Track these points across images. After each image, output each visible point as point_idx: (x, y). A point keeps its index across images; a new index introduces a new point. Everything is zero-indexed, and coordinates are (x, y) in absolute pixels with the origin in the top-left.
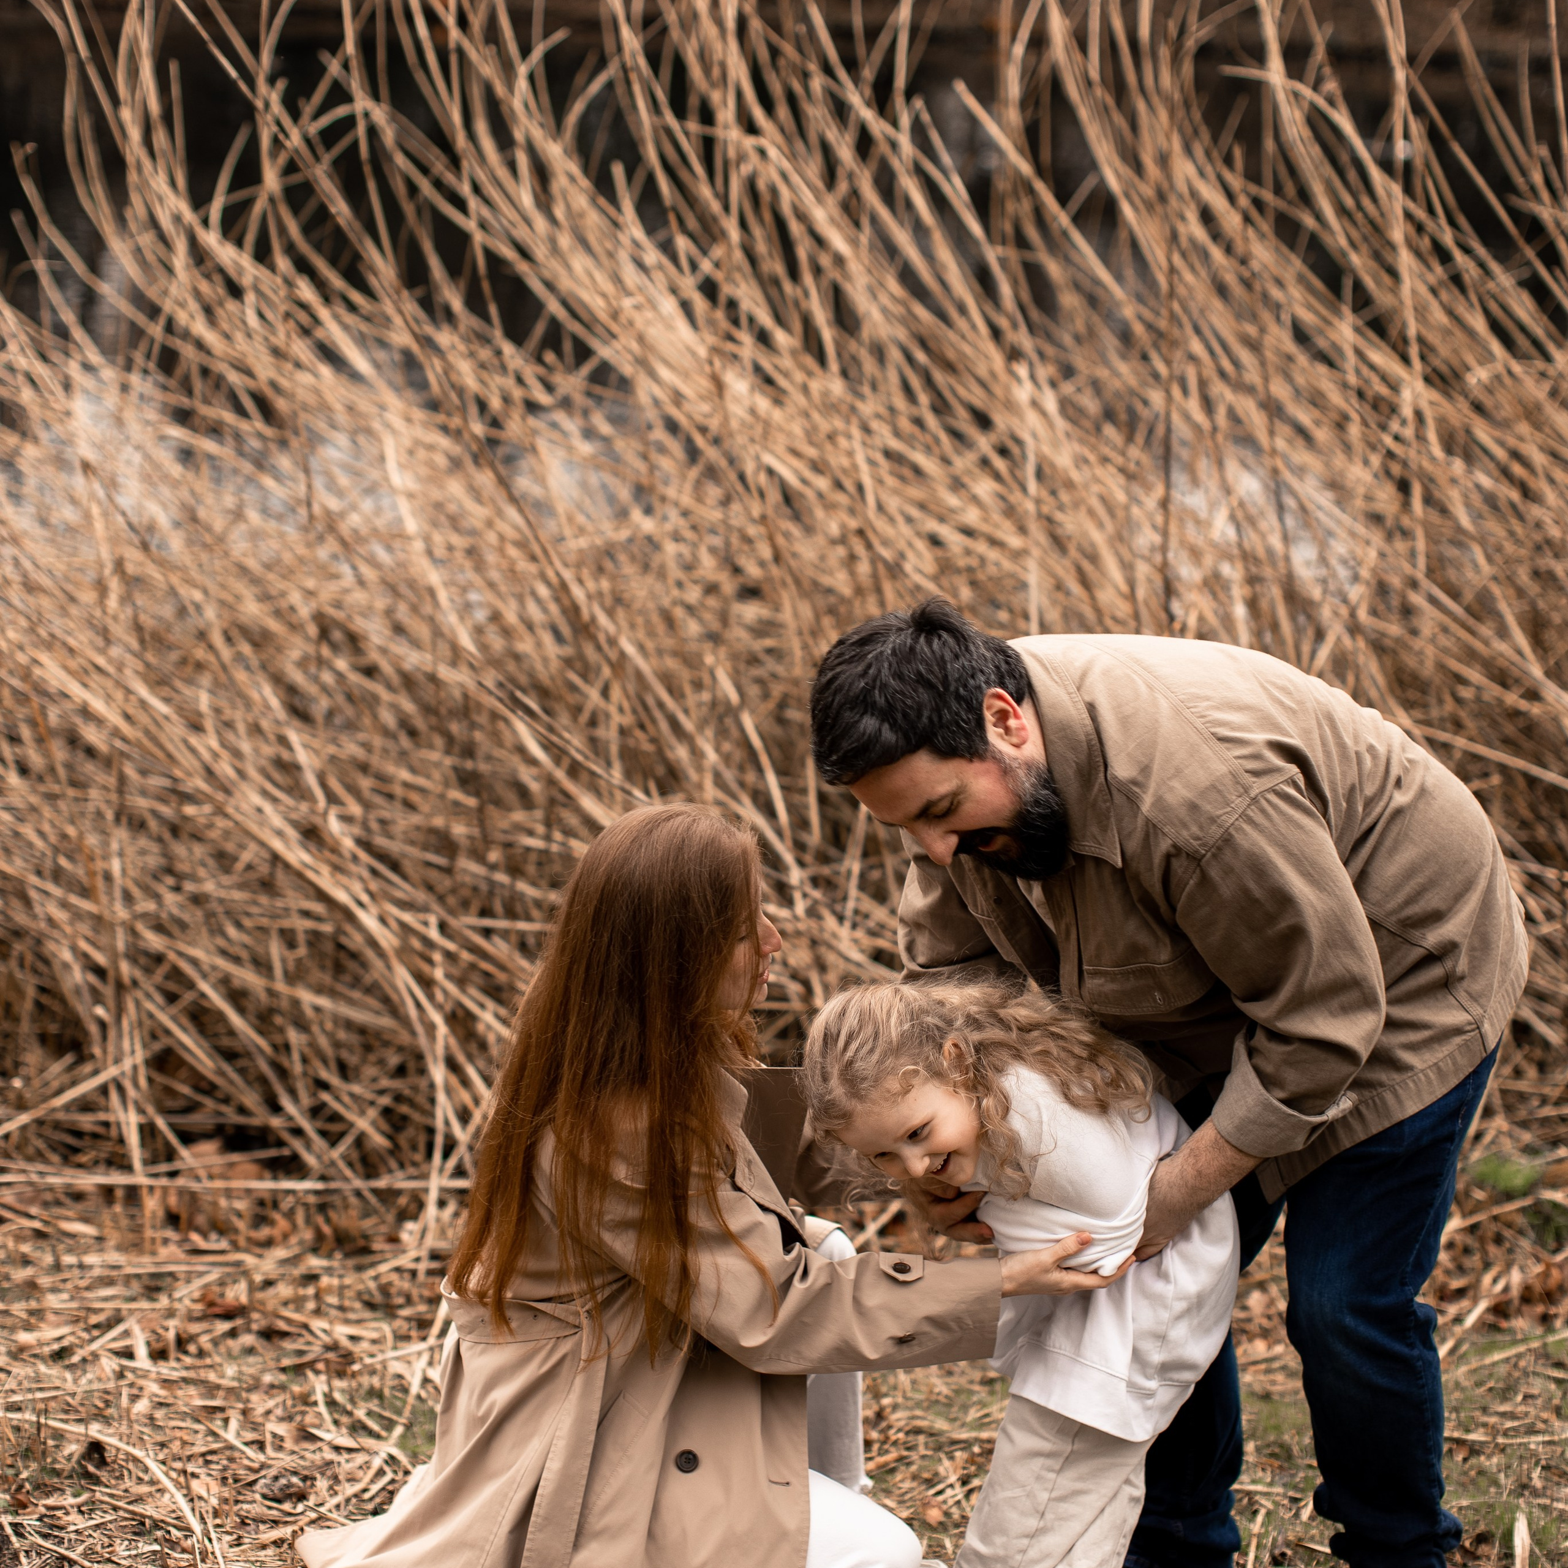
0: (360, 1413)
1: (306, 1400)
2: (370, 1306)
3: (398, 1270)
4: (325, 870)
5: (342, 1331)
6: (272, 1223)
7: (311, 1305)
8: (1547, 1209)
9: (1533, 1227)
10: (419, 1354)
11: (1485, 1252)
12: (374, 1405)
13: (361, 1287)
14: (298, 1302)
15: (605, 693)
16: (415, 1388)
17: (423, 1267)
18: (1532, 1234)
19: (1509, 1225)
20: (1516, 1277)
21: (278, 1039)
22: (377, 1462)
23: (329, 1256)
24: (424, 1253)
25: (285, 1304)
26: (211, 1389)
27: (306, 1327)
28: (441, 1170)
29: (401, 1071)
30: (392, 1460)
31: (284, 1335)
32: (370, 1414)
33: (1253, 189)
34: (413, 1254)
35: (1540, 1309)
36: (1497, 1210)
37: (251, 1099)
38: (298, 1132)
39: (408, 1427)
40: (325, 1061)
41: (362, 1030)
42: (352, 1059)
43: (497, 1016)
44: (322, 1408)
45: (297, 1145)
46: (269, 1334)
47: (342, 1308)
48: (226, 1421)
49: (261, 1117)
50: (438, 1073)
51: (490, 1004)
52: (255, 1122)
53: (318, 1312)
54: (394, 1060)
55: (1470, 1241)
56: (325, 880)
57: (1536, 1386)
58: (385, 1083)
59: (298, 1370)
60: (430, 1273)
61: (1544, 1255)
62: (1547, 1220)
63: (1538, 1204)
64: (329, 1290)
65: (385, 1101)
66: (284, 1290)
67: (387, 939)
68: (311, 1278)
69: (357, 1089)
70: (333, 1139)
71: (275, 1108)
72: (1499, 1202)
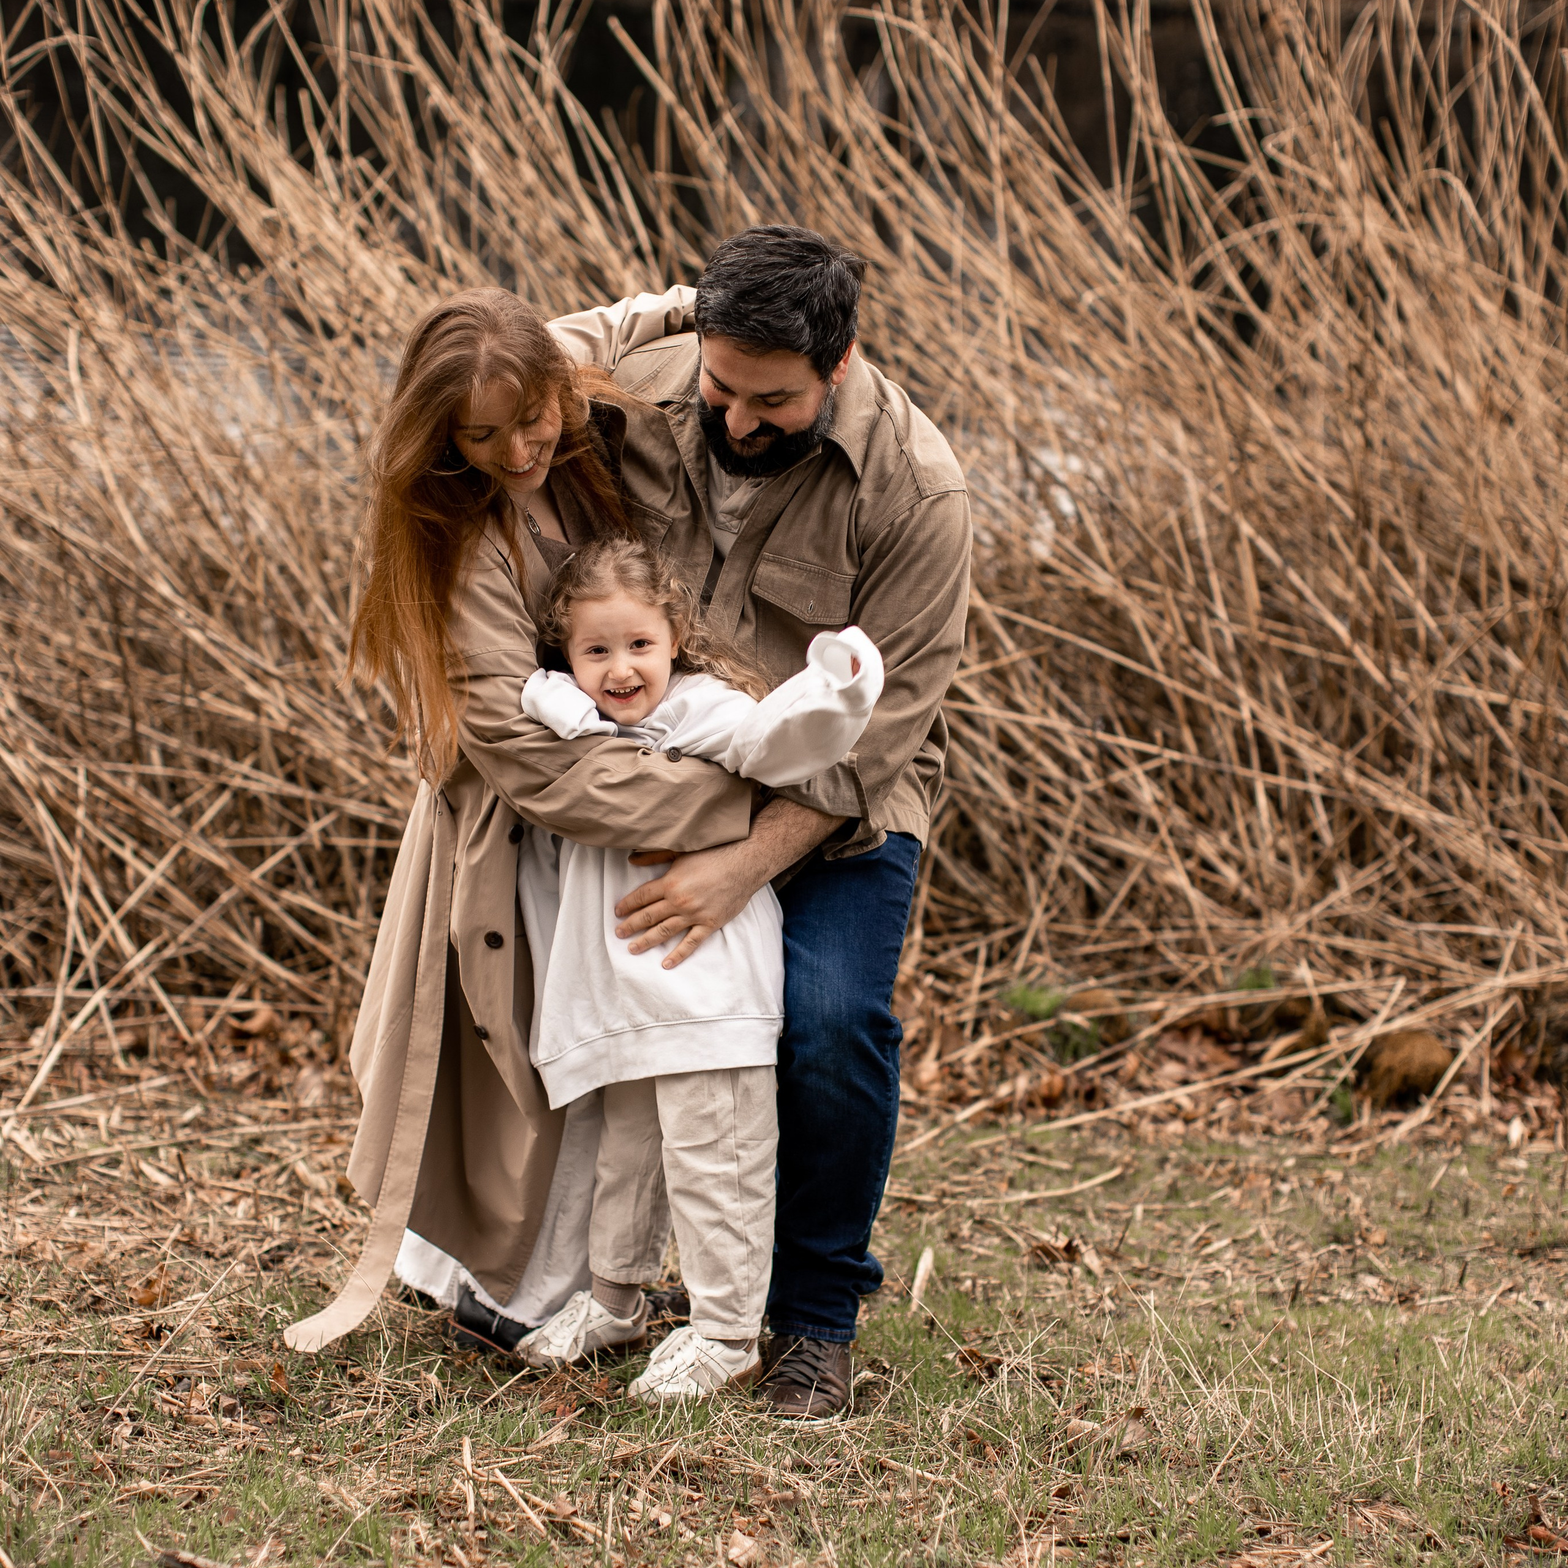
8: (1067, 1030)
9: (1052, 1045)
10: (6, 1120)
18: (1051, 1052)
19: (1030, 1043)
20: (1023, 1083)
28: (67, 981)
35: (1042, 1111)
36: (1019, 1031)
50: (72, 899)
58: (35, 911)
61: (1057, 1067)
62: (1066, 1039)
63: (1060, 1025)
65: (33, 927)
67: (29, 778)
72: (1024, 1023)
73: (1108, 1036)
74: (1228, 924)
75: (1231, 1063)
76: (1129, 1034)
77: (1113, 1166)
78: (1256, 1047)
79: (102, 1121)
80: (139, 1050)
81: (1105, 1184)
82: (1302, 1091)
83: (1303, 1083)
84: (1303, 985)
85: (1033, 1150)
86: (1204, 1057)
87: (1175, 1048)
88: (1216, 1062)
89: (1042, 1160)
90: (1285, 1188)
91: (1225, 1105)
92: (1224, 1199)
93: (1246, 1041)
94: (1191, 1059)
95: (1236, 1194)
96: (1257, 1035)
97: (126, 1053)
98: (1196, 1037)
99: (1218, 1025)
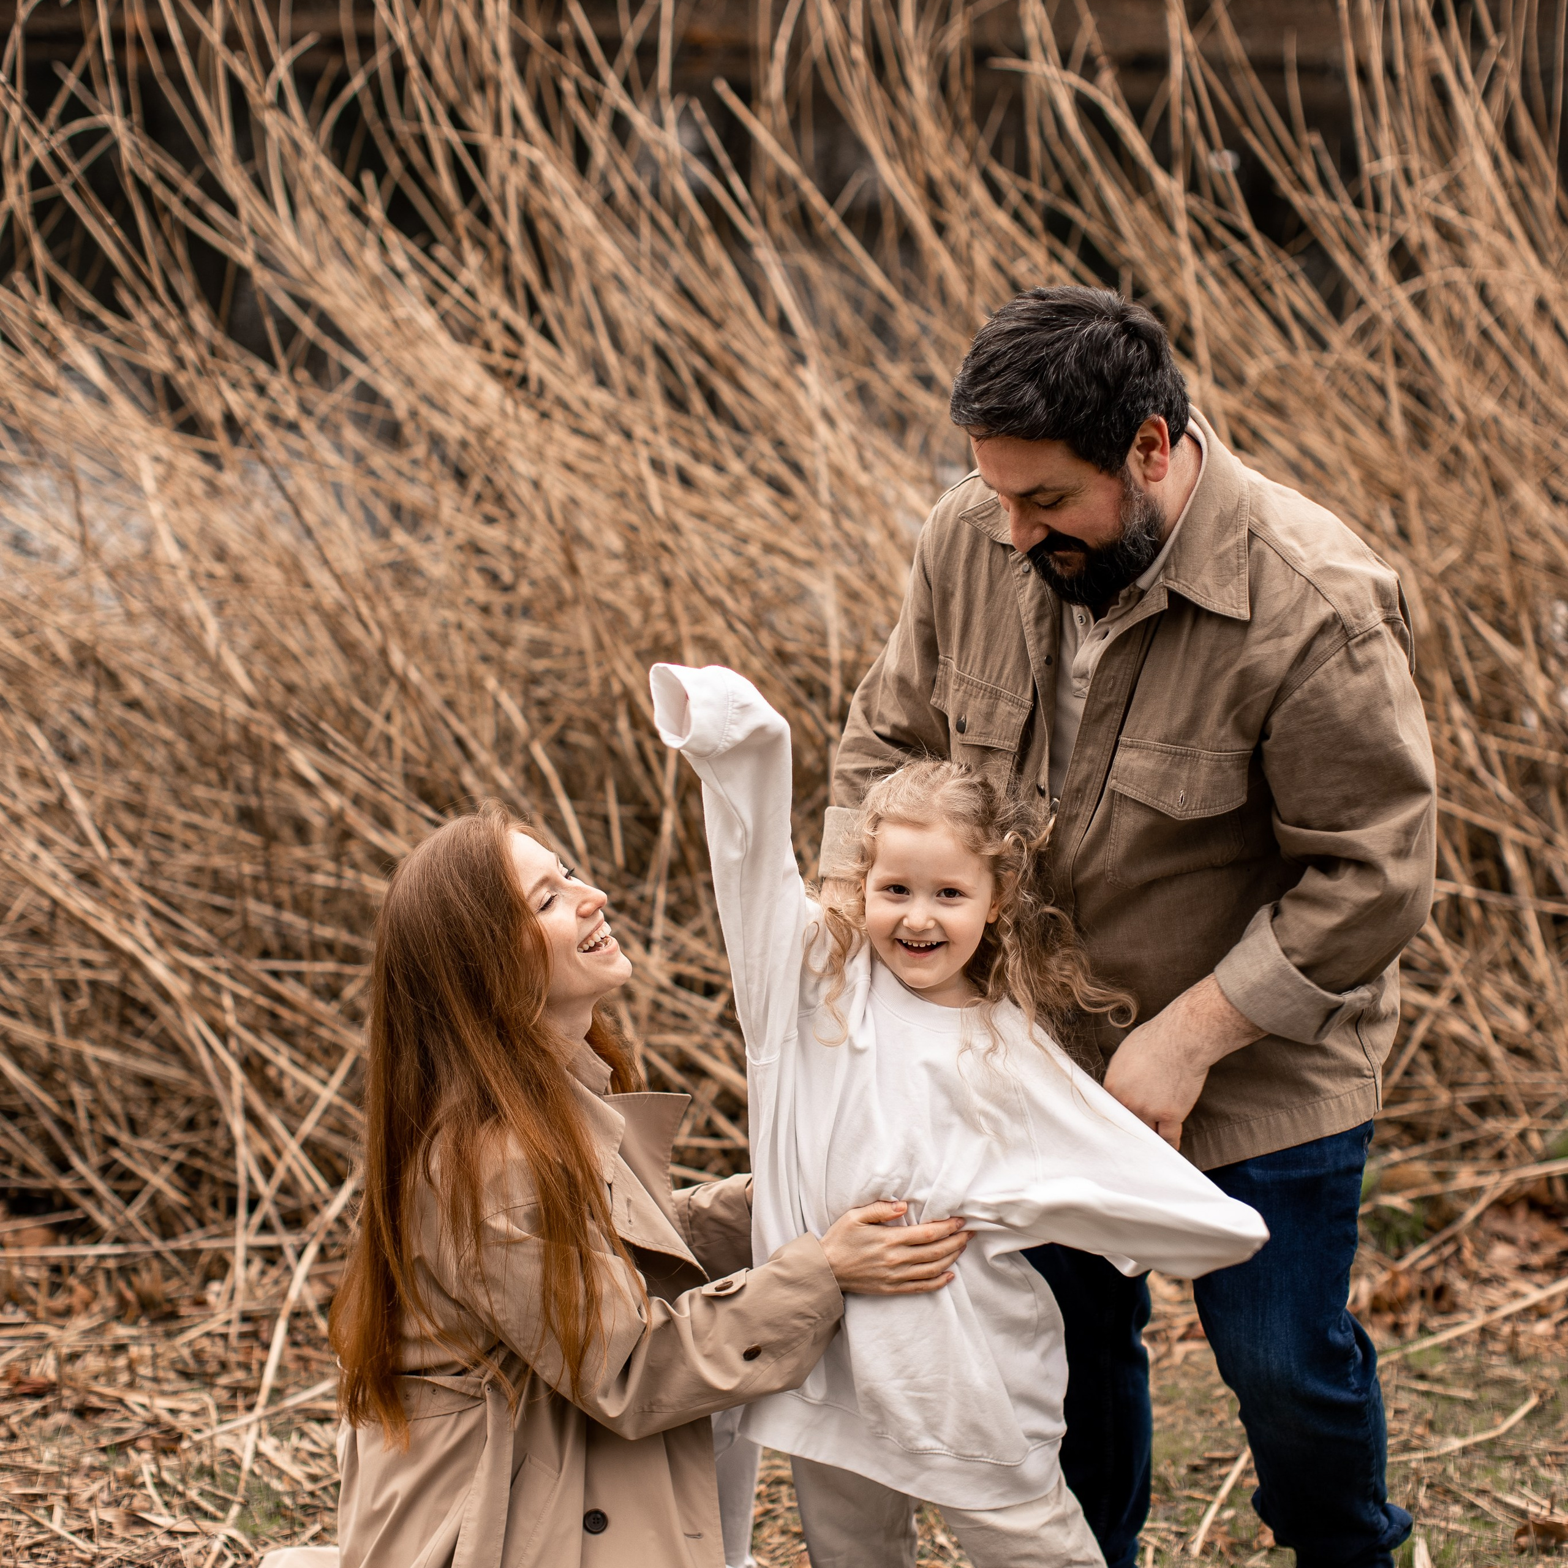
0: (193, 1494)
1: (131, 1481)
2: (186, 1375)
3: (208, 1334)
4: (109, 917)
5: (161, 1405)
6: (71, 1291)
7: (124, 1378)
8: (1386, 1215)
9: (1374, 1234)
10: (248, 1426)
12: (206, 1484)
13: (174, 1355)
14: (110, 1375)
16: (247, 1462)
17: (234, 1330)
18: (1373, 1241)
20: (1364, 1287)
21: (63, 1095)
22: (217, 1546)
23: (134, 1323)
24: (234, 1315)
25: (96, 1377)
26: (29, 1475)
27: (120, 1401)
28: (247, 1226)
29: (191, 1125)
30: (231, 1542)
31: (99, 1411)
32: (202, 1493)
33: (1022, 183)
34: (222, 1317)
35: (1389, 1319)
37: (37, 1159)
38: (89, 1192)
39: (245, 1505)
40: (113, 1117)
41: (147, 1082)
42: (141, 1114)
43: (294, 1063)
44: (151, 1490)
45: (89, 1206)
46: (82, 1412)
47: (156, 1380)
48: (50, 1510)
49: (49, 1178)
50: (238, 1126)
51: (284, 1049)
52: (45, 1184)
53: (131, 1385)
54: (184, 1113)
56: (108, 927)
58: (177, 1137)
59: (120, 1449)
60: (242, 1336)
61: (1387, 1261)
62: (1387, 1226)
63: (1376, 1210)
64: (141, 1360)
65: (178, 1156)
66: (93, 1363)
67: (179, 987)
68: (120, 1348)
69: (148, 1144)
70: (129, 1198)
71: (63, 1166)
73: (1432, 1220)
74: (1528, 1078)
76: (1451, 1218)
77: (1525, 1394)
85: (1422, 1377)
86: (1536, 1236)
87: (1500, 1225)
88: (1551, 1241)
89: (1438, 1389)
94: (1522, 1237)
98: (1521, 1213)
99: (1545, 1198)
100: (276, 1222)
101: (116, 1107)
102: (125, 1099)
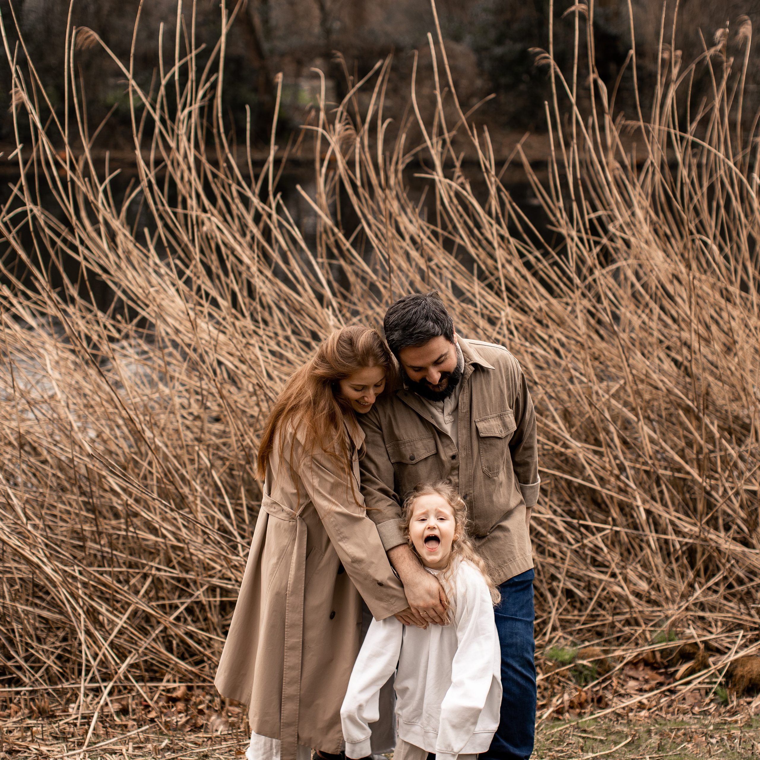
2: (56, 738)
3: (67, 723)
4: (27, 548)
5: (44, 749)
6: (10, 708)
7: (29, 739)
8: (580, 668)
9: (574, 676)
10: (79, 754)
11: (554, 689)
13: (52, 731)
14: (24, 739)
15: (150, 464)
17: (78, 722)
18: (574, 680)
19: (564, 677)
20: (566, 697)
21: (9, 627)
23: (37, 718)
24: (79, 716)
25: (18, 739)
27: (28, 748)
28: (85, 680)
29: (65, 639)
31: (18, 751)
33: (432, 227)
34: (74, 717)
35: (578, 710)
36: (557, 670)
38: (20, 668)
40: (31, 637)
41: (46, 621)
42: (43, 635)
43: (107, 610)
45: (20, 674)
46: (11, 752)
47: (43, 740)
50: (82, 636)
51: (105, 606)
53: (32, 741)
54: (61, 634)
55: (546, 684)
56: (27, 553)
57: (573, 740)
58: (58, 644)
60: (82, 724)
61: (580, 688)
62: (581, 673)
63: (576, 666)
64: (37, 732)
65: (59, 651)
66: (16, 734)
67: (57, 578)
68: (28, 728)
69: (45, 647)
70: (37, 670)
71: (10, 658)
72: (559, 667)
73: (600, 670)
74: (648, 609)
75: (661, 679)
76: (609, 669)
77: (627, 737)
78: (672, 669)
79: (124, 751)
80: (124, 711)
81: (625, 746)
82: (699, 689)
83: (699, 686)
84: (692, 637)
85: (585, 731)
86: (647, 677)
87: (632, 673)
88: (654, 679)
89: (590, 736)
90: (714, 741)
91: (664, 701)
92: (685, 748)
93: (666, 667)
94: (641, 678)
95: (690, 746)
96: (672, 663)
97: (118, 713)
98: (641, 667)
99: (651, 660)
100: (98, 677)
101: (32, 632)
102: (36, 629)
